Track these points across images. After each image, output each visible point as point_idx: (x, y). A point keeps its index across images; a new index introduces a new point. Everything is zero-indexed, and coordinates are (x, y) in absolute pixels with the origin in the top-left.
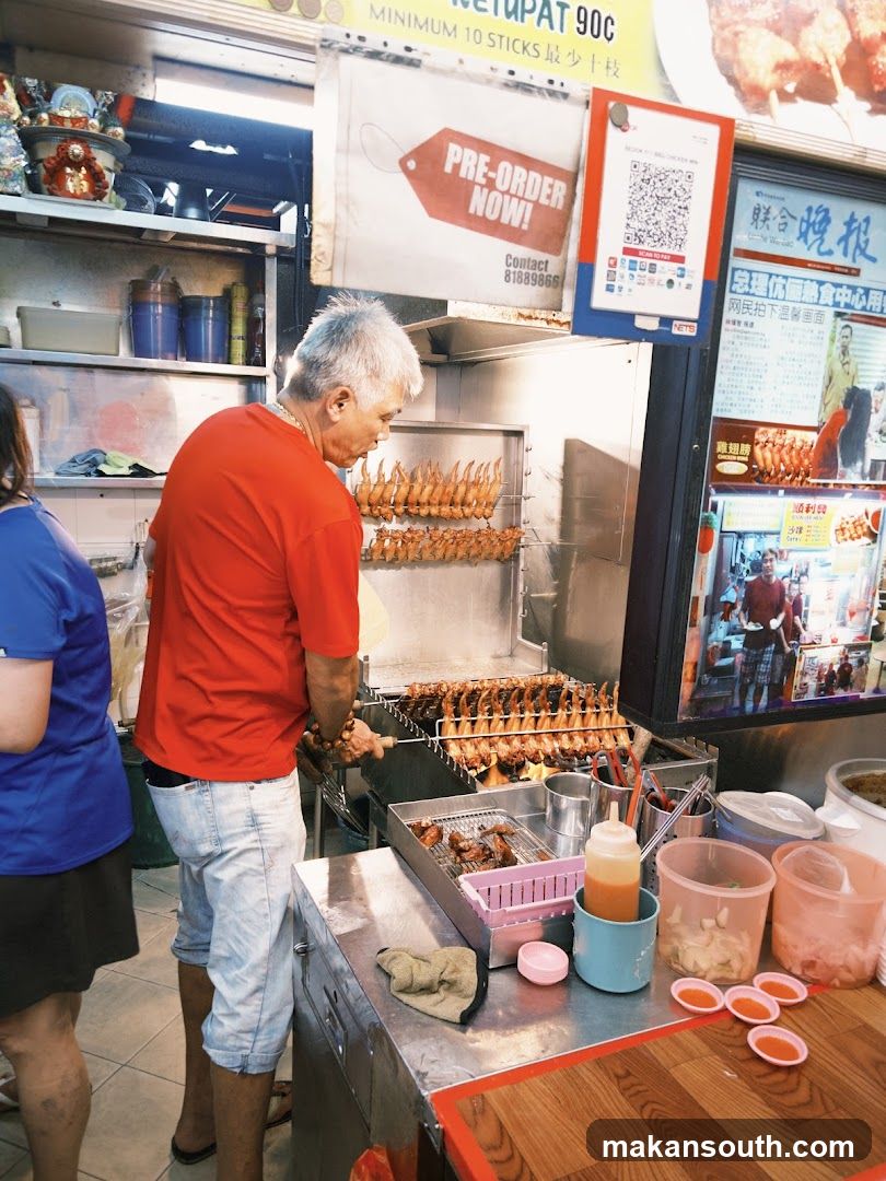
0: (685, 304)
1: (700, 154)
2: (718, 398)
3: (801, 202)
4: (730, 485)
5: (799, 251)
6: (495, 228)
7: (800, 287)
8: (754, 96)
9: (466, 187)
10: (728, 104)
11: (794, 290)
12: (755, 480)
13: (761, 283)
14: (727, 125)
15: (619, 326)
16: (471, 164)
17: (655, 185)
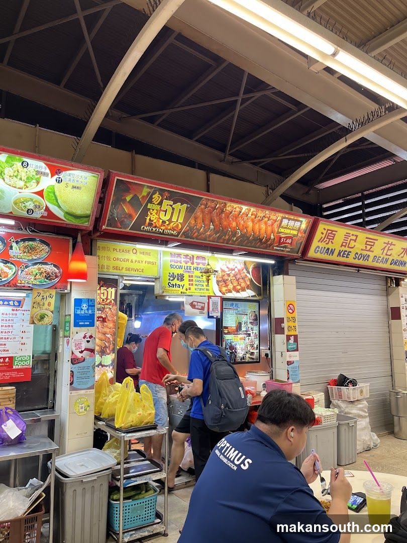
0: (219, 315)
1: (219, 300)
2: (223, 324)
3: (230, 303)
4: (226, 334)
5: (230, 308)
6: (198, 309)
7: (231, 311)
8: (223, 294)
9: (195, 305)
10: (221, 295)
11: (230, 312)
12: (229, 333)
13: (227, 311)
14: (221, 297)
15: (212, 317)
16: (195, 303)
17: (215, 304)
